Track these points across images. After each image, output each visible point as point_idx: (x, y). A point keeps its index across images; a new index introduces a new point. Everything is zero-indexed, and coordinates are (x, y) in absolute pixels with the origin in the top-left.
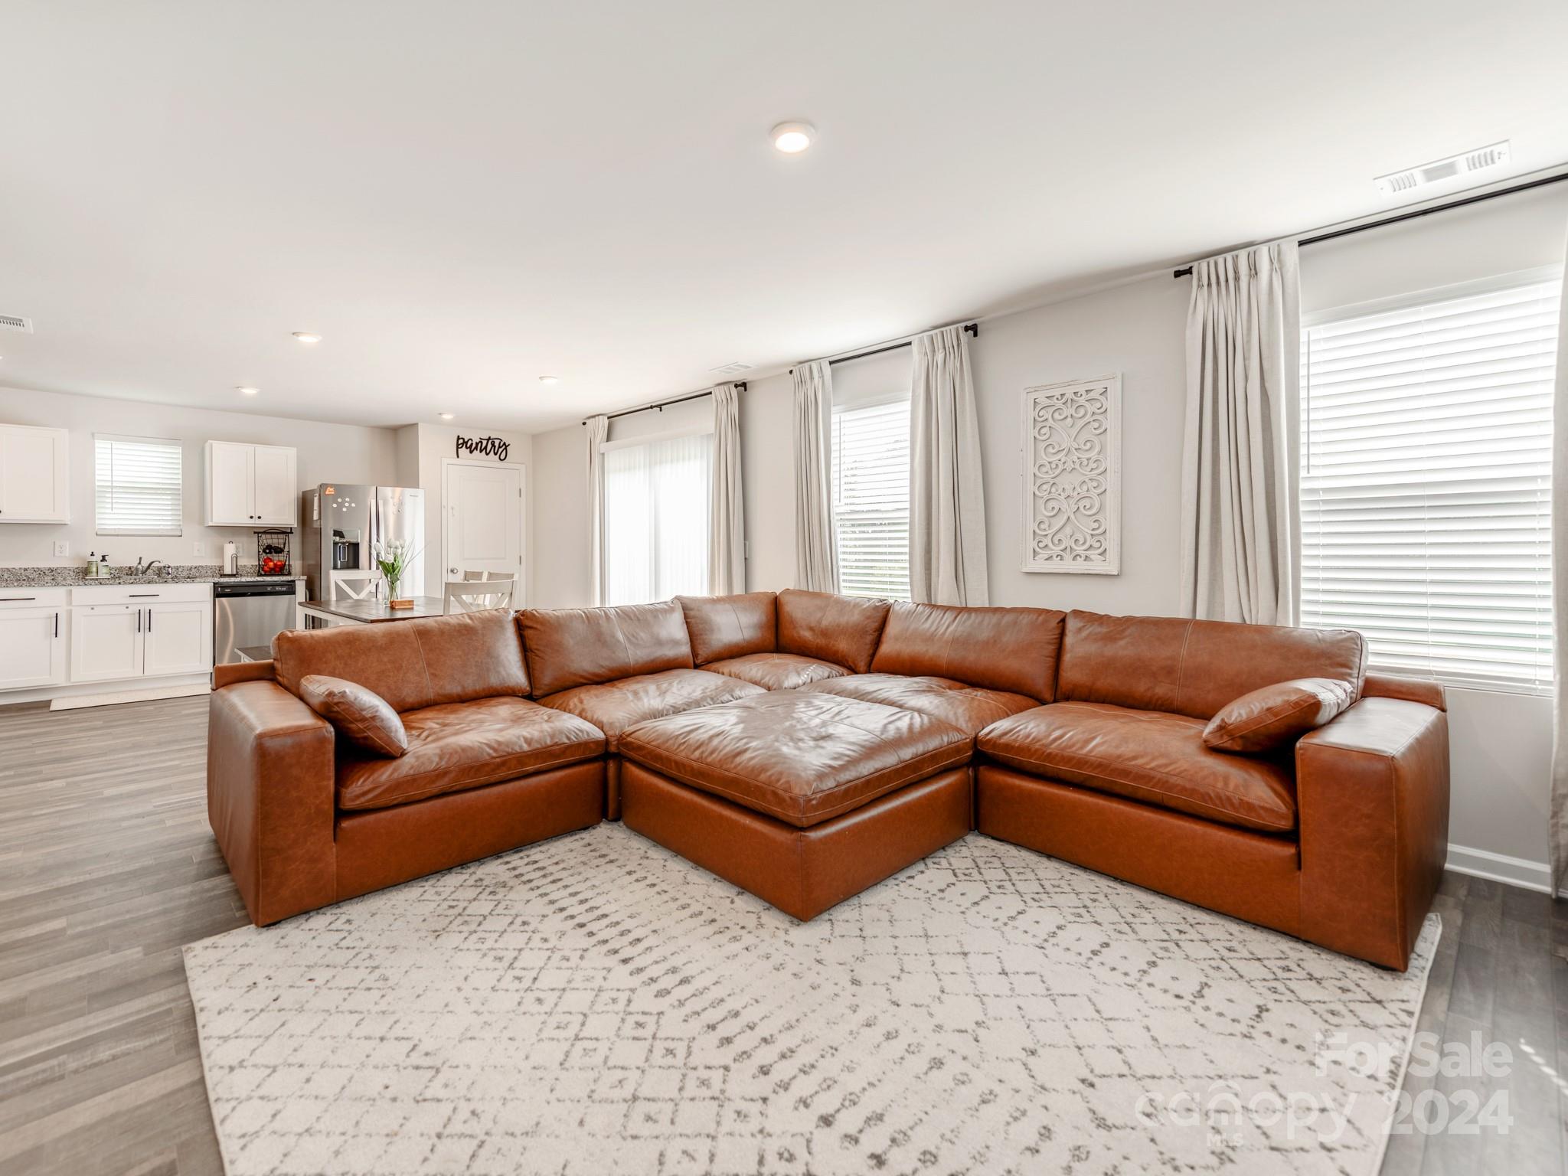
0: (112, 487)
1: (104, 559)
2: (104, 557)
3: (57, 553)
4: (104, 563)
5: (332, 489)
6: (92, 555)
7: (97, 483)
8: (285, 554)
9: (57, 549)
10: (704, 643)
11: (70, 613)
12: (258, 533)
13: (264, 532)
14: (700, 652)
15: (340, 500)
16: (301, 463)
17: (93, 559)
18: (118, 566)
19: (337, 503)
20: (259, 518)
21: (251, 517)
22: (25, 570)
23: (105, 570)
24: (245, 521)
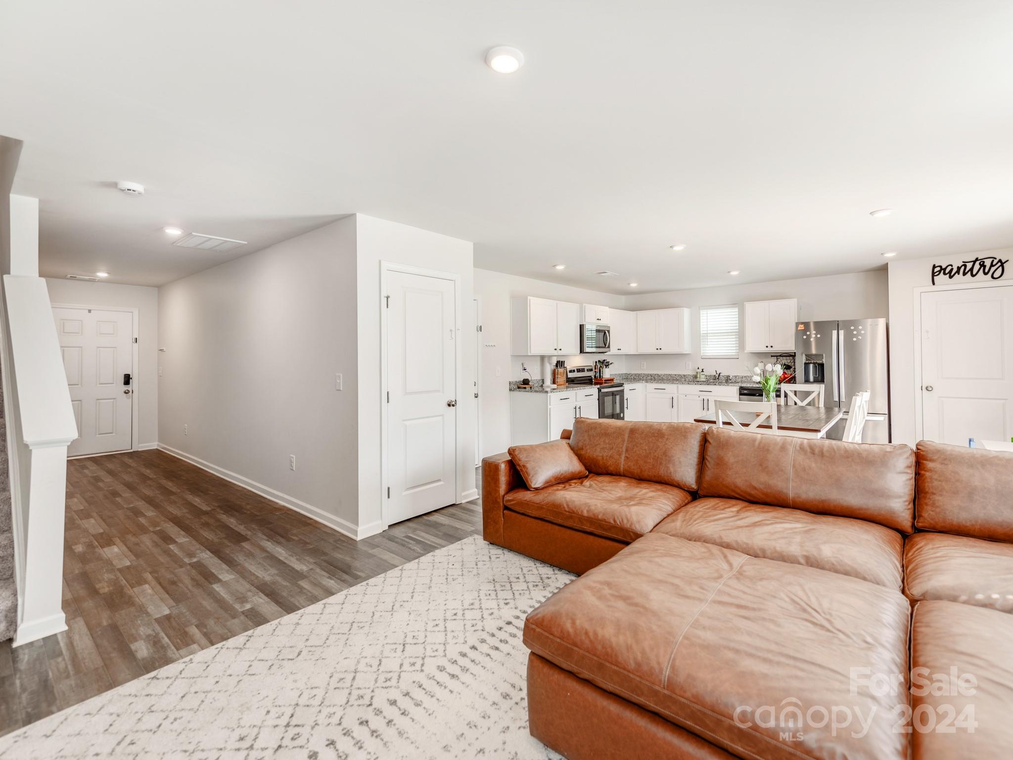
0: (707, 333)
1: (703, 371)
2: (703, 370)
3: (687, 368)
4: (703, 373)
5: (802, 326)
6: (698, 369)
7: (702, 332)
8: (792, 369)
9: (687, 366)
10: (933, 505)
11: (678, 396)
12: (777, 356)
13: (780, 356)
14: (925, 515)
15: (808, 333)
16: (800, 308)
17: (699, 371)
18: (709, 374)
19: (806, 335)
20: (772, 347)
21: (767, 347)
22: (675, 375)
23: (703, 376)
24: (765, 350)
